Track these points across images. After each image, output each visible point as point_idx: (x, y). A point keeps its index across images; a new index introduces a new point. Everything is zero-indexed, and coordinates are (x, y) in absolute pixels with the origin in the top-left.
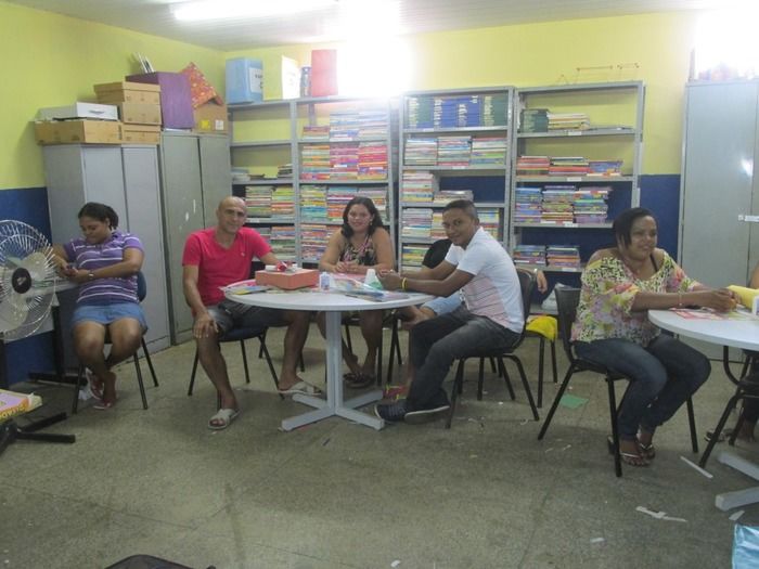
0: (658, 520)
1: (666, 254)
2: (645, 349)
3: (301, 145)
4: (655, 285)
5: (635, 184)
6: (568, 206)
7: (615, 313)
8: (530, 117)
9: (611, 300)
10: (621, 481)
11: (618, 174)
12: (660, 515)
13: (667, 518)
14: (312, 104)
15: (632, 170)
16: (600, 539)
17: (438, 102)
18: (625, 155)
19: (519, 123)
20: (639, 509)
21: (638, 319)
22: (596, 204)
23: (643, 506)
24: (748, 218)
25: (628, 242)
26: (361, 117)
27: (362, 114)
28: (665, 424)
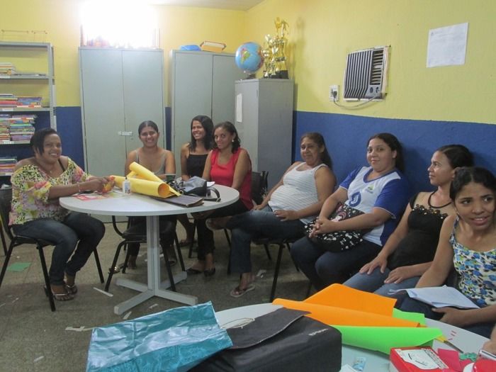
0: (80, 333)
1: (70, 159)
2: (62, 222)
4: (63, 180)
5: (52, 113)
6: (5, 129)
7: (37, 203)
9: (33, 194)
10: (55, 314)
11: (40, 106)
12: (82, 329)
13: (86, 330)
15: (49, 103)
16: (42, 357)
18: (44, 93)
20: (68, 329)
21: (54, 204)
22: (26, 127)
23: (70, 326)
24: (124, 134)
25: (42, 151)
28: (82, 269)
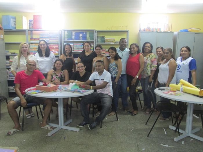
0: (167, 147)
3: (30, 44)
8: (100, 38)
13: (169, 146)
14: (32, 31)
17: (74, 33)
19: (97, 40)
20: (161, 145)
26: (50, 36)
27: (50, 35)
